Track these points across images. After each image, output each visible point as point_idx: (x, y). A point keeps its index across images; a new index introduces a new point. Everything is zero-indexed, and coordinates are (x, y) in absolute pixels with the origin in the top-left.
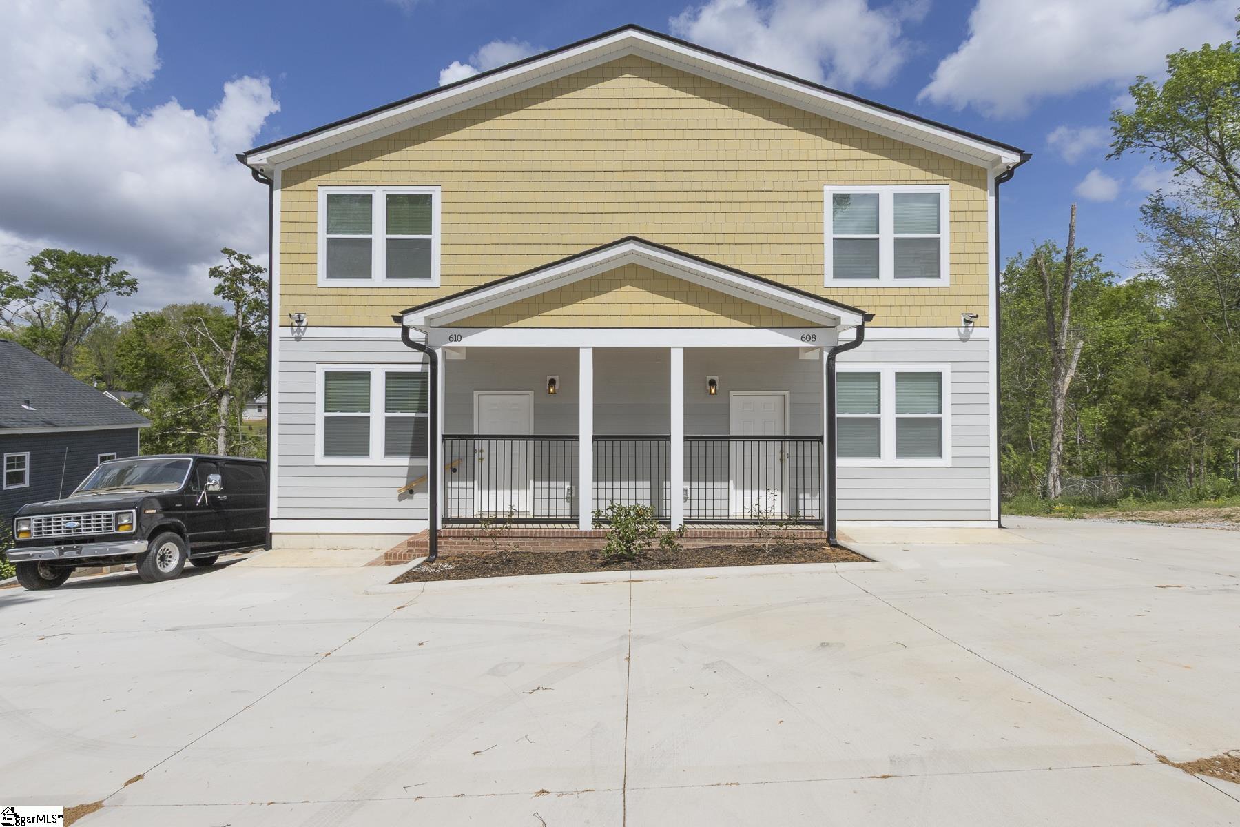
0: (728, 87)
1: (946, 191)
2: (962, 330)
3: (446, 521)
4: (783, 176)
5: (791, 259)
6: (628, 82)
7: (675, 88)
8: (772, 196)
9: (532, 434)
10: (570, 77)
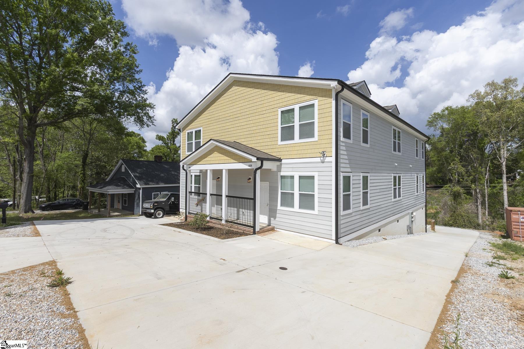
0: (255, 82)
1: (316, 102)
2: (322, 158)
3: (189, 213)
4: (268, 108)
5: (270, 136)
6: (234, 88)
7: (243, 87)
8: (265, 116)
9: (215, 194)
10: (223, 91)
